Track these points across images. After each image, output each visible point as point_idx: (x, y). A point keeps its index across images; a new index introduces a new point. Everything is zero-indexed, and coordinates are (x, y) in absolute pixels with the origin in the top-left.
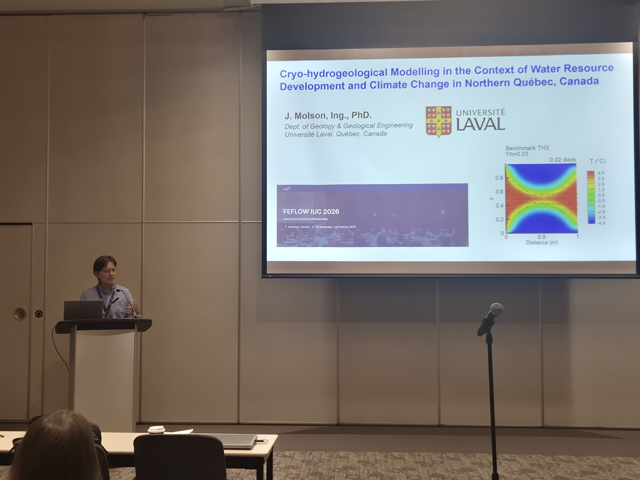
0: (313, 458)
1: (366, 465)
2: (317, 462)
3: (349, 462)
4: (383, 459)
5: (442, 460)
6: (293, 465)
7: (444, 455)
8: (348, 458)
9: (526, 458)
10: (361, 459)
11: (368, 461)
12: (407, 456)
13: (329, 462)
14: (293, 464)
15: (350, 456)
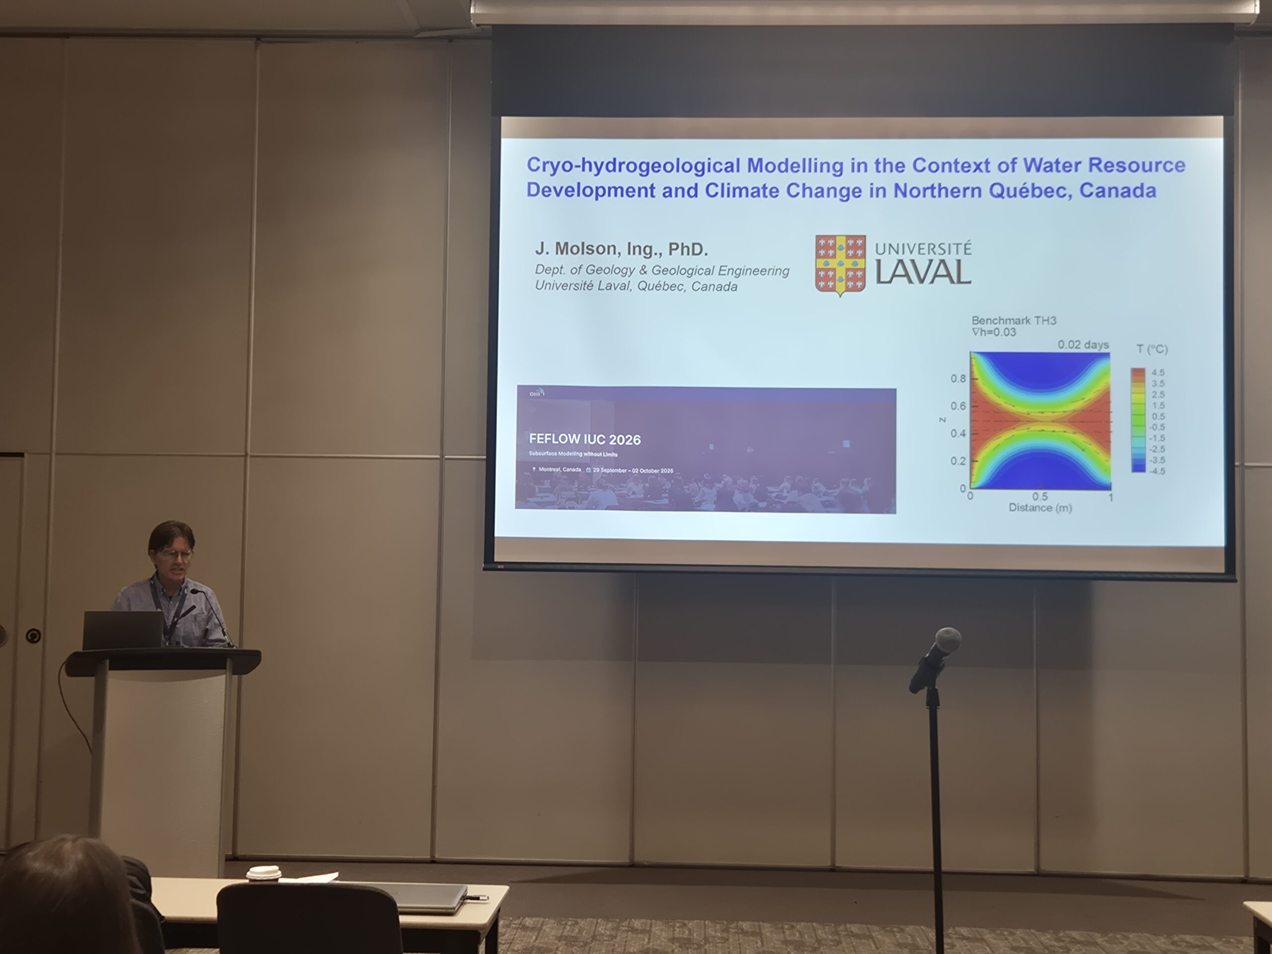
0: (580, 932)
1: (685, 946)
2: (589, 941)
3: (652, 940)
4: (719, 934)
5: (837, 938)
6: (540, 945)
7: (841, 928)
8: (649, 932)
9: (1004, 935)
10: (677, 936)
11: (690, 939)
12: (767, 929)
13: (612, 939)
14: (540, 943)
15: (654, 929)
